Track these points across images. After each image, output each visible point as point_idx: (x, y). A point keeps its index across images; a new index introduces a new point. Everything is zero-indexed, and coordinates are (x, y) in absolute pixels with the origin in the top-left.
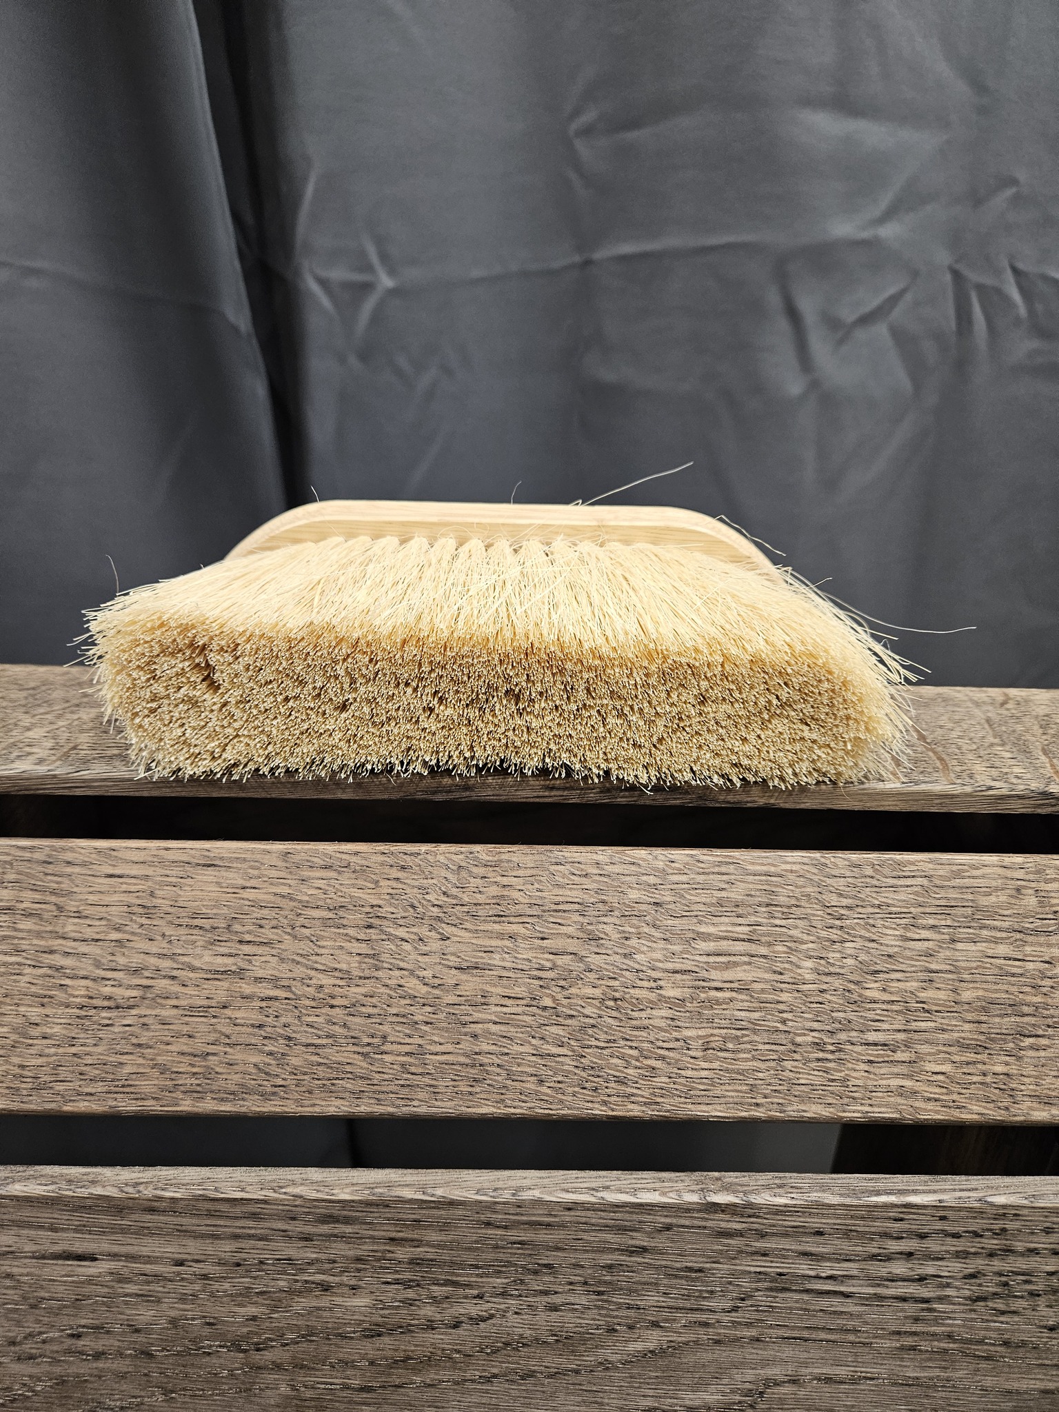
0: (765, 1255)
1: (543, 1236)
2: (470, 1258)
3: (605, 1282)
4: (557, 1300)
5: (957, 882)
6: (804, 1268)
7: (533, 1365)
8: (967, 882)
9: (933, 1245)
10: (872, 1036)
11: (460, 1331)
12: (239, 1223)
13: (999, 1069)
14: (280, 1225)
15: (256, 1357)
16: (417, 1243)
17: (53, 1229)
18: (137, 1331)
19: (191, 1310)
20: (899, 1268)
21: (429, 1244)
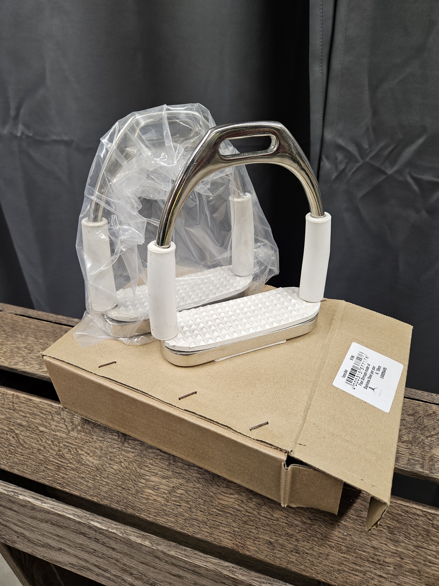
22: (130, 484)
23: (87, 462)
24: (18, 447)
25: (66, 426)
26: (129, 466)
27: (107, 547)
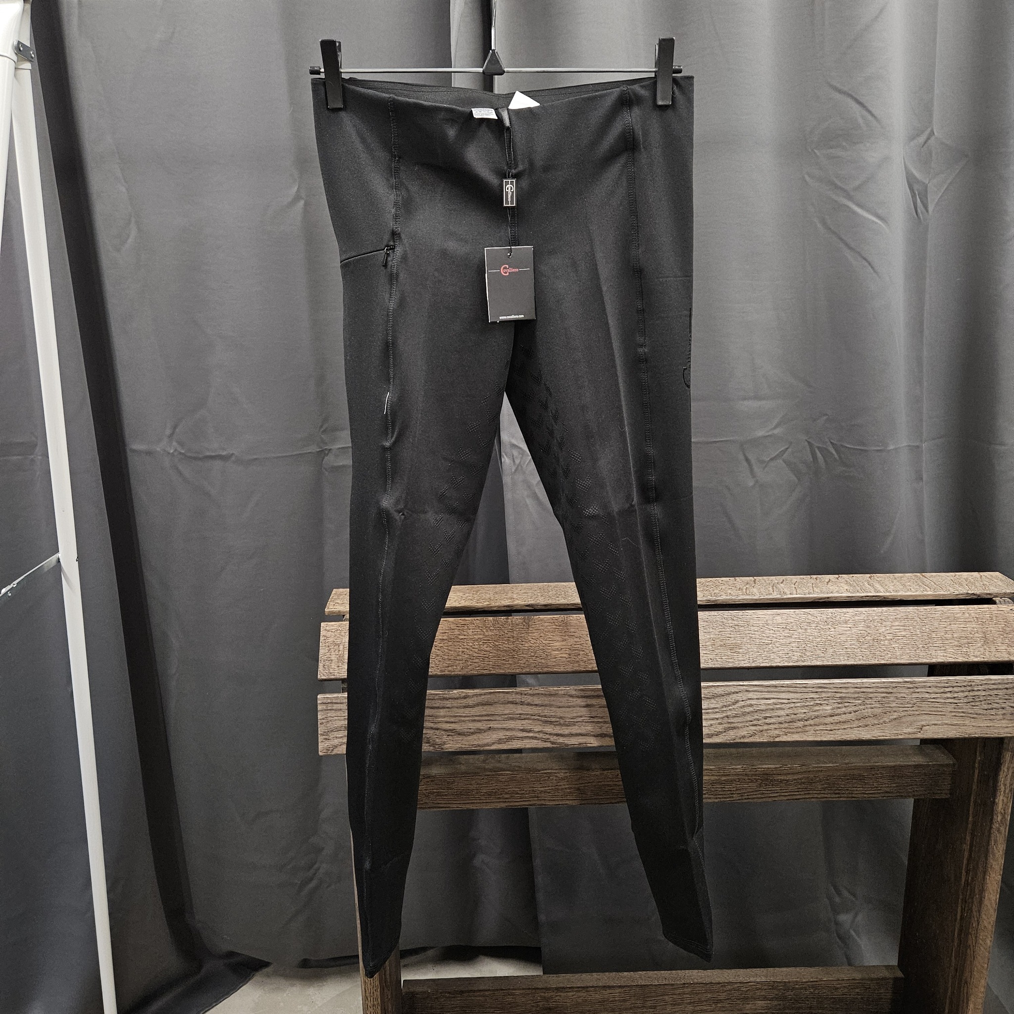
0: (918, 693)
1: (869, 690)
2: (853, 696)
3: (884, 701)
4: (873, 706)
5: (950, 612)
6: (927, 695)
7: (869, 723)
8: (952, 612)
9: (956, 689)
10: (935, 645)
11: (853, 714)
12: (802, 689)
13: (965, 650)
14: (811, 689)
15: (806, 723)
16: (841, 693)
17: (761, 692)
18: (779, 717)
19: (791, 711)
20: (949, 695)
21: (843, 693)
22: (540, 653)
23: (505, 648)
24: (444, 655)
25: (481, 630)
26: (538, 642)
27: (532, 705)
